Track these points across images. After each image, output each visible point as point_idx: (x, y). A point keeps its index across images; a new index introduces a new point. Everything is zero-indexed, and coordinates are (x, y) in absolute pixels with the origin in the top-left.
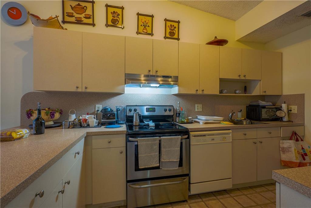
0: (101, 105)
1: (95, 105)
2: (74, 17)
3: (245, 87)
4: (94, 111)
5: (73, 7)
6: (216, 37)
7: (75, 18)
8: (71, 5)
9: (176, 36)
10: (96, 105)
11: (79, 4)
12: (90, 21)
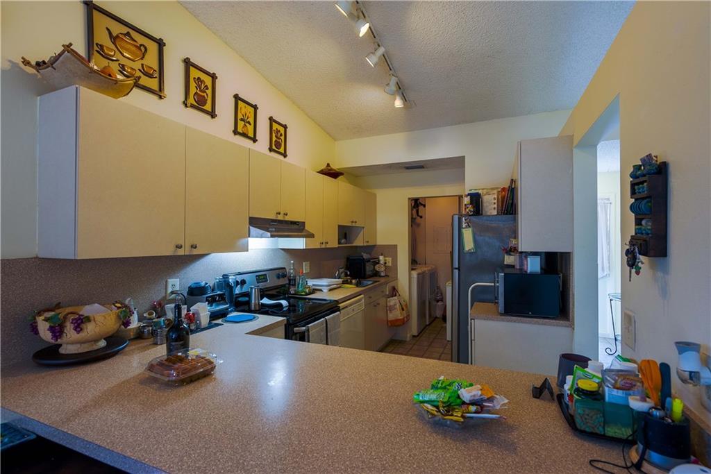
0: (178, 280)
1: (166, 282)
2: (117, 63)
3: (346, 234)
4: (164, 295)
5: (114, 35)
6: (328, 165)
7: (119, 64)
8: (107, 29)
9: (282, 150)
10: (169, 280)
11: (128, 32)
12: (153, 84)
